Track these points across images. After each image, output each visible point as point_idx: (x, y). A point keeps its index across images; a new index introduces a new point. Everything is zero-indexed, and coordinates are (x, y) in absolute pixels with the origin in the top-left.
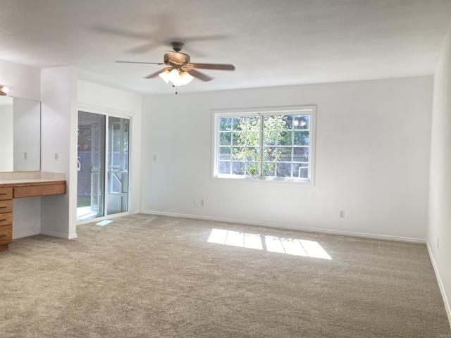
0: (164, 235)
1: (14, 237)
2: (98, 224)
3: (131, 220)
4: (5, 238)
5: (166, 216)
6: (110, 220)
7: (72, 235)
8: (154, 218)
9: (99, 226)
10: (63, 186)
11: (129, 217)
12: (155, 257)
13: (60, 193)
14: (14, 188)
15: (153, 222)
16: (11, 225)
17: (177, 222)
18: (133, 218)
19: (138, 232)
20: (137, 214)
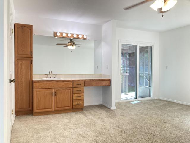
0: (165, 116)
1: (85, 105)
2: (132, 103)
3: (151, 102)
4: (81, 105)
5: (174, 103)
6: (139, 101)
7: (113, 107)
8: (165, 103)
9: (131, 104)
10: (109, 82)
11: (151, 100)
12: (150, 132)
13: (107, 85)
14: (85, 81)
15: (163, 105)
16: (83, 99)
17: (179, 107)
18: (153, 101)
19: (150, 111)
20: (157, 99)
